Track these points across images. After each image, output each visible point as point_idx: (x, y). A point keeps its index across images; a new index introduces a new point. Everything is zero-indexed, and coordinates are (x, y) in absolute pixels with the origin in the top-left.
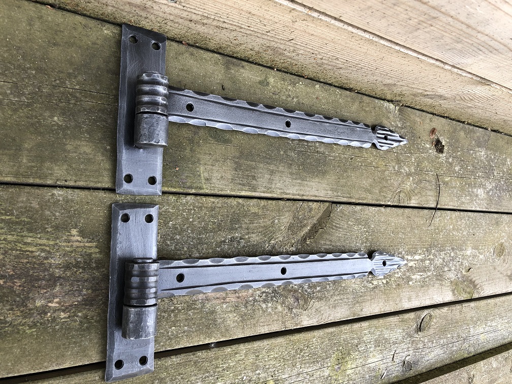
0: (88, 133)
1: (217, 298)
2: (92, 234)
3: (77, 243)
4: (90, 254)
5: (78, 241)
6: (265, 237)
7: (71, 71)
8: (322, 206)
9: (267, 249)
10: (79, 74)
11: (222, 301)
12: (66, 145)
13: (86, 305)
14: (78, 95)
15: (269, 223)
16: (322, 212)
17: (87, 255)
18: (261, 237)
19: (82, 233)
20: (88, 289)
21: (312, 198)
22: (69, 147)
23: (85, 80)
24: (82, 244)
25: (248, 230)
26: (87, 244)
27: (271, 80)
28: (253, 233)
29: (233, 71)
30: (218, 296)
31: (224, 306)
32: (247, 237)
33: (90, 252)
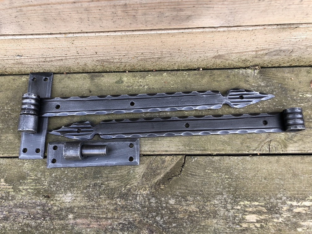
0: (13, 130)
1: (83, 224)
2: (10, 181)
3: (3, 186)
4: (9, 192)
5: (3, 185)
6: (122, 183)
7: (7, 102)
8: (175, 158)
9: (123, 192)
10: (11, 102)
11: (87, 226)
12: (1, 137)
13: (5, 220)
14: (10, 112)
15: (125, 173)
16: (175, 163)
17: (7, 193)
18: (118, 183)
19: (6, 181)
20: (6, 211)
21: (163, 153)
22: (3, 138)
23: (13, 104)
24: (5, 187)
25: (107, 178)
26: (8, 187)
27: (125, 79)
28: (111, 180)
29: (96, 81)
30: (84, 222)
31: (88, 230)
32: (107, 183)
33: (9, 191)
